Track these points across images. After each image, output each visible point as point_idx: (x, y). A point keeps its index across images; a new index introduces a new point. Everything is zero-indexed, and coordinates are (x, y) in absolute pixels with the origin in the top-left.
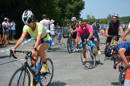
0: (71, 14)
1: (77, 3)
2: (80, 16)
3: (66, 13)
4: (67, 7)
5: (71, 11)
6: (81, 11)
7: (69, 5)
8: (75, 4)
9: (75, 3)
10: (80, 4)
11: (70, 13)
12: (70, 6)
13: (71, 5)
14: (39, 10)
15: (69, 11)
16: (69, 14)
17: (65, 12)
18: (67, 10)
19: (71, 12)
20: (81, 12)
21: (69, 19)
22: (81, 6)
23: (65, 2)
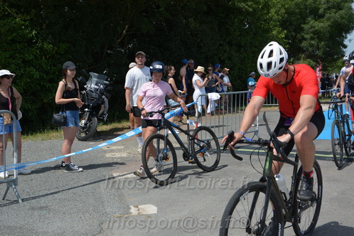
0: (318, 45)
1: (336, 15)
2: (345, 50)
3: (304, 44)
4: (306, 27)
5: (318, 38)
6: (348, 35)
7: (311, 23)
8: (329, 19)
9: (327, 15)
10: (342, 18)
11: (313, 42)
12: (314, 24)
13: (316, 20)
14: (225, 40)
15: (312, 39)
16: (312, 46)
17: (301, 41)
18: (305, 36)
19: (317, 40)
20: (346, 38)
21: (311, 59)
22: (346, 22)
23: (301, 14)
